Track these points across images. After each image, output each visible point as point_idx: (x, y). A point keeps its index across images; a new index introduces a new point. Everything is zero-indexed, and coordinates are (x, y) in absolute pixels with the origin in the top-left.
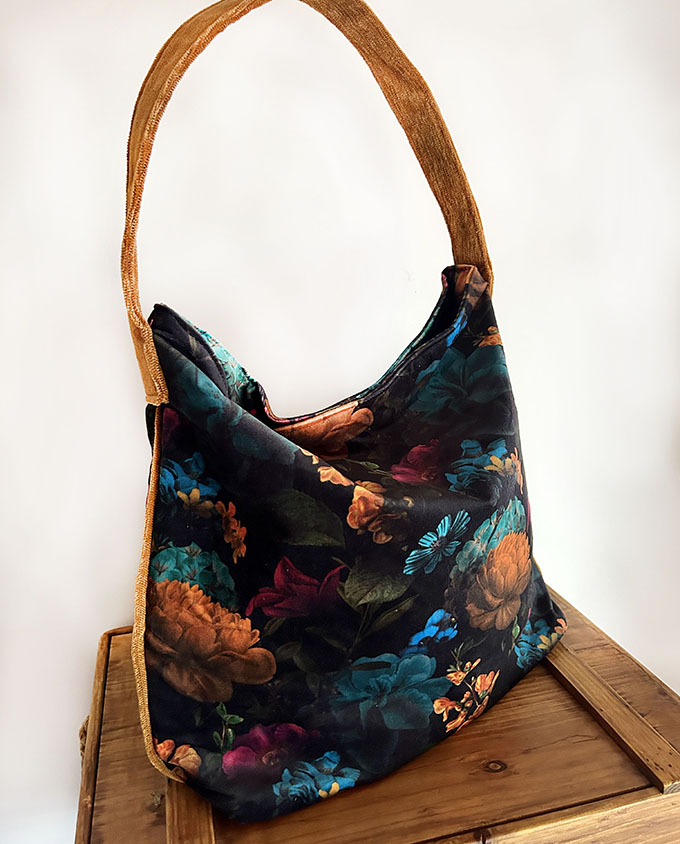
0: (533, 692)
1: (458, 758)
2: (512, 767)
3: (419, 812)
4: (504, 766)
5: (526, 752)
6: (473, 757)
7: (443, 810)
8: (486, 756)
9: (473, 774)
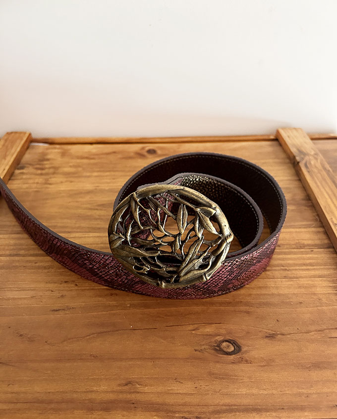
0: (304, 265)
1: (191, 327)
2: (246, 352)
3: (119, 385)
4: (238, 349)
5: (271, 337)
6: (209, 330)
7: (146, 389)
8: (223, 331)
9: (201, 351)
